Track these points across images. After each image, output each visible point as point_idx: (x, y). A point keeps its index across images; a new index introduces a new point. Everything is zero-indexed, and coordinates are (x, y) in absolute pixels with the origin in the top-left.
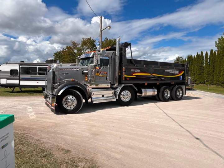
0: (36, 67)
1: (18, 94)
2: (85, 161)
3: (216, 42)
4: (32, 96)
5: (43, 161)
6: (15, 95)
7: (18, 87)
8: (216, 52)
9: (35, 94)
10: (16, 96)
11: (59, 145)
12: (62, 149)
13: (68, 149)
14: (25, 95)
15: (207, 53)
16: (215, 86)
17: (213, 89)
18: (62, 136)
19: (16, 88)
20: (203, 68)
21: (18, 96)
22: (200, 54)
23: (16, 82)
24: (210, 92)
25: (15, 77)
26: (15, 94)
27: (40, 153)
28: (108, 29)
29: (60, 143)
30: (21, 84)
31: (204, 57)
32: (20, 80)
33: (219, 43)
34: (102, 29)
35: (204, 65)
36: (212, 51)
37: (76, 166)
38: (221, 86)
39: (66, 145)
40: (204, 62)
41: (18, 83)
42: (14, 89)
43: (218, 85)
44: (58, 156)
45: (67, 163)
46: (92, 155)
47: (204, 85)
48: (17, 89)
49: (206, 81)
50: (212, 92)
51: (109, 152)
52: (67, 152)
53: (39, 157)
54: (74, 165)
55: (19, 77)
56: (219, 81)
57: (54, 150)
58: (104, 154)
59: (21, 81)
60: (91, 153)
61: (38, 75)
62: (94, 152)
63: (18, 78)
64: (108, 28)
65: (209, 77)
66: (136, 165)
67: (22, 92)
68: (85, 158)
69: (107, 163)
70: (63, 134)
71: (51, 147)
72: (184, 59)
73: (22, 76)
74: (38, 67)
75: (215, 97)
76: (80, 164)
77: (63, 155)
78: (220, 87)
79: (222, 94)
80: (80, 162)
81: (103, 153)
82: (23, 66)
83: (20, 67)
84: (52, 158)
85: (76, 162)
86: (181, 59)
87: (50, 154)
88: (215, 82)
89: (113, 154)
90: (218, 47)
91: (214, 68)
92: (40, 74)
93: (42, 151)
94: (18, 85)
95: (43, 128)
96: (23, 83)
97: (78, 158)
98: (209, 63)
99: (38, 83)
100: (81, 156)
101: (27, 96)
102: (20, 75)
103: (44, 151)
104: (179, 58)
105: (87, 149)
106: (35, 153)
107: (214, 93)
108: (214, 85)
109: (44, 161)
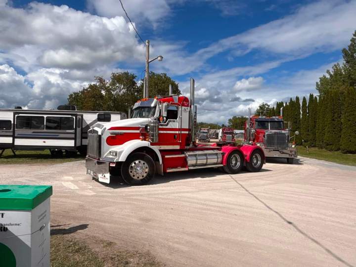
0: (43, 117)
1: (9, 160)
2: (138, 255)
3: (317, 83)
4: (35, 164)
5: (76, 257)
6: (5, 162)
7: (10, 149)
8: (318, 98)
9: (39, 160)
10: (7, 163)
11: (95, 235)
12: (101, 241)
13: (110, 240)
14: (22, 163)
15: (304, 99)
16: (317, 149)
17: (315, 154)
18: (96, 222)
19: (6, 150)
20: (300, 121)
21: (11, 164)
22: (295, 100)
23: (9, 140)
24: (311, 158)
25: (6, 132)
26: (5, 160)
27: (70, 247)
28: (159, 60)
29: (95, 232)
30: (16, 144)
31: (301, 105)
32: (14, 137)
33: (322, 84)
34: (150, 61)
35: (301, 117)
36: (311, 96)
37: (127, 263)
38: (326, 149)
39: (105, 235)
40: (301, 112)
41: (11, 142)
42: (3, 152)
43: (322, 148)
44: (97, 250)
45: (112, 258)
46: (147, 248)
47: (301, 146)
48: (8, 152)
49: (305, 141)
50: (313, 158)
51: (171, 244)
52: (110, 244)
53: (69, 252)
54: (124, 261)
55: (14, 132)
56: (323, 142)
57: (89, 242)
58: (164, 246)
59: (16, 140)
60: (144, 245)
61: (45, 130)
62: (149, 243)
63: (12, 134)
64: (159, 58)
65: (308, 135)
66: (210, 259)
67: (15, 156)
68: (137, 252)
69: (169, 257)
70: (97, 220)
71: (84, 238)
72: (271, 107)
73: (18, 132)
74: (45, 116)
75: (318, 164)
76: (132, 260)
77: (105, 249)
78: (324, 149)
79: (326, 160)
80: (131, 256)
81: (162, 245)
82: (20, 115)
83: (16, 116)
84: (89, 253)
85: (125, 257)
86: (267, 107)
87: (85, 247)
88: (317, 143)
89: (176, 246)
90: (320, 90)
91: (315, 122)
92: (48, 128)
93: (71, 243)
94: (12, 146)
95: (65, 212)
96: (19, 142)
97: (128, 252)
98: (308, 113)
99: (44, 142)
100: (131, 249)
101: (27, 163)
102: (16, 130)
103: (75, 244)
104: (263, 105)
105: (137, 240)
106: (62, 247)
107: (316, 159)
108: (316, 147)
109: (78, 257)
